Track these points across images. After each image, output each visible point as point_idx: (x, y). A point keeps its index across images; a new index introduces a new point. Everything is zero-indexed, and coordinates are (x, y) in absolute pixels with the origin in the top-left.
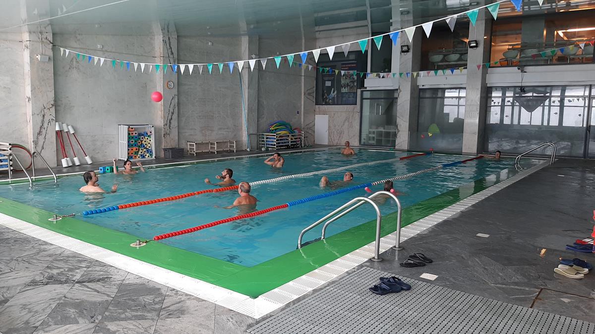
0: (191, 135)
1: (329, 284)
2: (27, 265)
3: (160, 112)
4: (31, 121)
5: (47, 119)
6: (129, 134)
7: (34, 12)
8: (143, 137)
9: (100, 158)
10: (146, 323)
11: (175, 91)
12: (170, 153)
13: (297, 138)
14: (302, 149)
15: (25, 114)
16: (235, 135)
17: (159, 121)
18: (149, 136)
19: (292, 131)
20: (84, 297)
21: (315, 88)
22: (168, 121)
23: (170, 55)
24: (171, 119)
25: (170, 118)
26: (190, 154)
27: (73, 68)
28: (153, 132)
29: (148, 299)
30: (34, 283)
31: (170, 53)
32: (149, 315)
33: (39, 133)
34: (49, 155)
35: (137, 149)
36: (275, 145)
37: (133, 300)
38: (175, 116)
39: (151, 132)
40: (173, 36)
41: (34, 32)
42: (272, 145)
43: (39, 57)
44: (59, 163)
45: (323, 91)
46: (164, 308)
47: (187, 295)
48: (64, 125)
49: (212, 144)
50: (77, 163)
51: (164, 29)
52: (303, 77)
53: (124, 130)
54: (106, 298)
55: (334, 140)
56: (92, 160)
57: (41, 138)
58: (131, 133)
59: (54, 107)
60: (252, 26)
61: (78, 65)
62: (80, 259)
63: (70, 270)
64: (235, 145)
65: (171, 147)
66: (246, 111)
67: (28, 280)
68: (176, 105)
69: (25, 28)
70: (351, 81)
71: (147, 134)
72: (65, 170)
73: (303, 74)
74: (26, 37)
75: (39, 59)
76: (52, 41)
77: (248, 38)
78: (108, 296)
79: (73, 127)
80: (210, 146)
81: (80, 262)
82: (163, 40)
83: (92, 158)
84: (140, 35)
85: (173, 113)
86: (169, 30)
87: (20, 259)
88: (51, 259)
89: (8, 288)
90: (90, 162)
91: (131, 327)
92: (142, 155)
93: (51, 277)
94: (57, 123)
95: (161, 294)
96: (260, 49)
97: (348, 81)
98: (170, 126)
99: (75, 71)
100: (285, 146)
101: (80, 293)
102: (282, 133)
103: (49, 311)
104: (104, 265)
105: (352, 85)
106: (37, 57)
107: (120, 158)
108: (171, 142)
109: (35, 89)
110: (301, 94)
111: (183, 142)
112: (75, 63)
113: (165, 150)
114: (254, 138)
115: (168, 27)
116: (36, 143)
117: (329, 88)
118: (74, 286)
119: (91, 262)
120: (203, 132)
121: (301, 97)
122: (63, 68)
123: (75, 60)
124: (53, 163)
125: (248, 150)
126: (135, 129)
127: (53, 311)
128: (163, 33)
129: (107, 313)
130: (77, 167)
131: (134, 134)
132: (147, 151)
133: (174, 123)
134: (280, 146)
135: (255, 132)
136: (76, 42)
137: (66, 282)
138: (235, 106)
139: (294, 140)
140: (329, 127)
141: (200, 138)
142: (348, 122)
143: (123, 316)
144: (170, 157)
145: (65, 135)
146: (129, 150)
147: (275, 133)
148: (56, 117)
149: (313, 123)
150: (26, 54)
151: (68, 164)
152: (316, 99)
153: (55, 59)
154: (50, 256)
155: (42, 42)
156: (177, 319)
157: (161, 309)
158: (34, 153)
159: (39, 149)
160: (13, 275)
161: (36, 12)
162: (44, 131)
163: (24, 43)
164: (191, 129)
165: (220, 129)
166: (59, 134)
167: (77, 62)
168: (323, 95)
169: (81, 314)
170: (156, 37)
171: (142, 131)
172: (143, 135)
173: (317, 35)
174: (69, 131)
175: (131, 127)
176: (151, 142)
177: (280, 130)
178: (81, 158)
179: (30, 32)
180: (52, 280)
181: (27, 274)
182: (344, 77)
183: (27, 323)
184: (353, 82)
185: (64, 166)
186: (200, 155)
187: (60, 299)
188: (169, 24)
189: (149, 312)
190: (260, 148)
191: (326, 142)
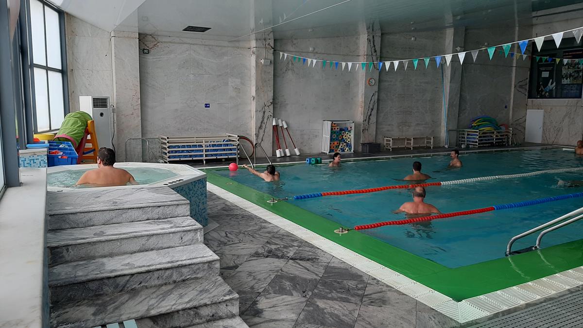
0: (388, 130)
1: (547, 300)
2: (251, 238)
3: (360, 109)
4: (255, 117)
5: (267, 114)
6: (332, 129)
7: (260, 22)
8: (344, 132)
9: (307, 150)
10: (351, 307)
11: (376, 88)
12: (368, 148)
13: (503, 136)
14: (507, 147)
15: (250, 111)
16: (433, 131)
17: (360, 117)
18: (349, 131)
19: (497, 127)
20: (297, 273)
21: (528, 80)
22: (368, 117)
23: (373, 52)
24: (371, 115)
25: (369, 114)
26: (386, 149)
27: (289, 70)
28: (353, 128)
29: (351, 284)
30: (257, 255)
31: (373, 51)
32: (353, 299)
33: (260, 128)
34: (267, 145)
35: (338, 143)
36: (476, 142)
37: (338, 283)
38: (375, 111)
39: (351, 128)
40: (377, 34)
41: (260, 39)
42: (473, 142)
43: (262, 61)
44: (274, 154)
45: (538, 83)
46: (367, 295)
47: (387, 286)
48: (280, 121)
49: (409, 140)
50: (288, 154)
51: (369, 28)
52: (514, 68)
53: (328, 126)
54: (315, 277)
55: (549, 139)
56: (300, 152)
57: (261, 131)
58: (333, 128)
59: (272, 105)
60: (459, 17)
61: (293, 67)
62: (293, 239)
63: (285, 247)
64: (432, 141)
65: (369, 142)
66: (447, 106)
67: (253, 252)
68: (376, 101)
69: (253, 36)
70: (575, 71)
71: (348, 129)
72: (278, 160)
73: (514, 65)
74: (253, 44)
75: (263, 63)
76: (273, 47)
77: (453, 30)
78: (316, 275)
79: (286, 122)
80: (406, 141)
81: (293, 241)
82: (368, 39)
83: (300, 150)
84: (346, 36)
85: (372, 109)
86: (374, 28)
87: (246, 233)
88: (269, 235)
89: (238, 256)
90: (298, 153)
91: (337, 307)
92: (342, 149)
93: (270, 251)
94: (274, 119)
95: (362, 281)
96: (465, 41)
97: (571, 71)
98: (369, 122)
99: (290, 72)
100: (489, 143)
101: (292, 269)
102: (487, 129)
103: (269, 280)
104: (312, 246)
105: (576, 75)
106: (261, 61)
107: (323, 151)
108: (369, 137)
109: (258, 89)
110: (511, 86)
111: (380, 137)
112: (290, 65)
113: (363, 144)
114: (454, 134)
115: (373, 27)
116: (257, 135)
117: (546, 81)
118: (288, 262)
119: (301, 243)
120: (400, 127)
121: (511, 91)
122: (281, 70)
123: (290, 63)
124: (269, 153)
125: (447, 146)
126: (338, 125)
127: (273, 281)
128: (368, 32)
129: (316, 291)
130: (288, 158)
131: (336, 129)
132: (347, 145)
133: (373, 119)
134: (482, 144)
135: (455, 128)
136: (292, 46)
137: (282, 257)
138: (434, 102)
139: (500, 137)
140: (544, 123)
141: (396, 134)
142: (569, 117)
143: (330, 296)
144: (368, 152)
145: (280, 129)
146: (331, 144)
147: (477, 129)
148: (273, 114)
149: (524, 119)
150: (253, 59)
151: (281, 155)
152: (529, 92)
153: (275, 63)
154: (269, 233)
155: (266, 48)
156: (380, 308)
157: (363, 296)
158: (256, 144)
159: (259, 141)
160: (241, 245)
161: (262, 21)
162: (264, 126)
163: (252, 50)
164: (389, 125)
165: (418, 124)
166: (275, 128)
167: (292, 64)
168: (539, 87)
169: (295, 288)
170: (361, 36)
171: (343, 127)
172: (344, 130)
173: (534, 21)
174: (283, 126)
175: (334, 122)
176: (351, 137)
177: (484, 126)
178: (291, 150)
179: (257, 40)
180: (271, 254)
181: (252, 246)
182: (567, 67)
183: (252, 288)
184: (578, 72)
185: (278, 156)
186: (395, 151)
187: (277, 271)
188: (374, 22)
189: (352, 296)
190: (460, 145)
191: (539, 141)
